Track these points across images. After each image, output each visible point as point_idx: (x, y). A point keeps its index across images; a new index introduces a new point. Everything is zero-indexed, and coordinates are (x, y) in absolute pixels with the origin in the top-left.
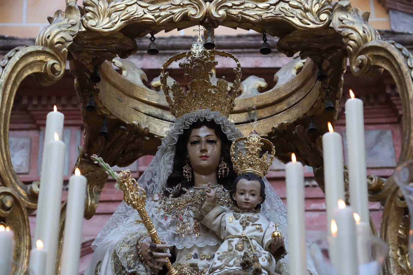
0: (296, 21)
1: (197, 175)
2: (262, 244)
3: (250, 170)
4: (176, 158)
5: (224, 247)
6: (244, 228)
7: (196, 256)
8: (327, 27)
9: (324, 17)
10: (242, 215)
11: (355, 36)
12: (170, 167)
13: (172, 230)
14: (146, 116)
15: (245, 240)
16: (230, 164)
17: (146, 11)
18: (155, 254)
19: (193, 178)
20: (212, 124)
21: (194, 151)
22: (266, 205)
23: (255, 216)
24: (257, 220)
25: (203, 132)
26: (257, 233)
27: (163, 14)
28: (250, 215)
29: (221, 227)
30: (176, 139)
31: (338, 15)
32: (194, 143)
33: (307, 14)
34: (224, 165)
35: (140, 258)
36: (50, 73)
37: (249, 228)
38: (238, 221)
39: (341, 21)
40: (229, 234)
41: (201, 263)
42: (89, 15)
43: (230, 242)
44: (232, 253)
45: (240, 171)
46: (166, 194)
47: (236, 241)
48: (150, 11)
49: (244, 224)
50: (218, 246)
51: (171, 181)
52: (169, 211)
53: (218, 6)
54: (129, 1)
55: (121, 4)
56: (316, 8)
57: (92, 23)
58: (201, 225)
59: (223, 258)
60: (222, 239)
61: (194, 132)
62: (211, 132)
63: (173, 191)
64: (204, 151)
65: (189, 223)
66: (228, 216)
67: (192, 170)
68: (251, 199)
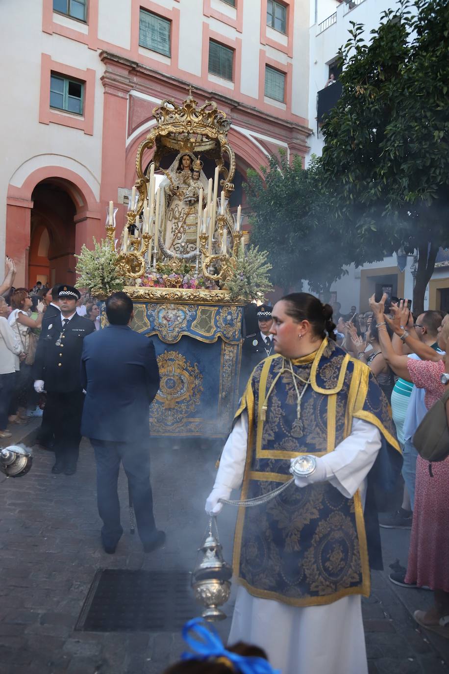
0: (210, 136)
1: (184, 168)
2: (198, 188)
3: (197, 170)
4: (180, 162)
5: (190, 188)
7: (183, 189)
8: (217, 138)
9: (216, 135)
10: (194, 181)
11: (223, 142)
13: (178, 182)
15: (195, 188)
18: (174, 190)
20: (189, 155)
21: (184, 162)
22: (200, 178)
24: (198, 182)
26: (198, 186)
29: (190, 184)
31: (219, 135)
33: (212, 134)
34: (191, 166)
41: (184, 191)
42: (159, 130)
44: (191, 190)
45: (195, 170)
46: (177, 172)
47: (192, 188)
49: (195, 184)
51: (178, 169)
52: (178, 177)
53: (191, 130)
54: (169, 126)
55: (167, 127)
56: (215, 132)
57: (160, 132)
58: (185, 182)
59: (189, 192)
60: (189, 186)
61: (184, 157)
62: (188, 157)
63: (178, 172)
64: (186, 162)
65: (182, 182)
66: (191, 181)
67: (183, 166)
68: (197, 177)
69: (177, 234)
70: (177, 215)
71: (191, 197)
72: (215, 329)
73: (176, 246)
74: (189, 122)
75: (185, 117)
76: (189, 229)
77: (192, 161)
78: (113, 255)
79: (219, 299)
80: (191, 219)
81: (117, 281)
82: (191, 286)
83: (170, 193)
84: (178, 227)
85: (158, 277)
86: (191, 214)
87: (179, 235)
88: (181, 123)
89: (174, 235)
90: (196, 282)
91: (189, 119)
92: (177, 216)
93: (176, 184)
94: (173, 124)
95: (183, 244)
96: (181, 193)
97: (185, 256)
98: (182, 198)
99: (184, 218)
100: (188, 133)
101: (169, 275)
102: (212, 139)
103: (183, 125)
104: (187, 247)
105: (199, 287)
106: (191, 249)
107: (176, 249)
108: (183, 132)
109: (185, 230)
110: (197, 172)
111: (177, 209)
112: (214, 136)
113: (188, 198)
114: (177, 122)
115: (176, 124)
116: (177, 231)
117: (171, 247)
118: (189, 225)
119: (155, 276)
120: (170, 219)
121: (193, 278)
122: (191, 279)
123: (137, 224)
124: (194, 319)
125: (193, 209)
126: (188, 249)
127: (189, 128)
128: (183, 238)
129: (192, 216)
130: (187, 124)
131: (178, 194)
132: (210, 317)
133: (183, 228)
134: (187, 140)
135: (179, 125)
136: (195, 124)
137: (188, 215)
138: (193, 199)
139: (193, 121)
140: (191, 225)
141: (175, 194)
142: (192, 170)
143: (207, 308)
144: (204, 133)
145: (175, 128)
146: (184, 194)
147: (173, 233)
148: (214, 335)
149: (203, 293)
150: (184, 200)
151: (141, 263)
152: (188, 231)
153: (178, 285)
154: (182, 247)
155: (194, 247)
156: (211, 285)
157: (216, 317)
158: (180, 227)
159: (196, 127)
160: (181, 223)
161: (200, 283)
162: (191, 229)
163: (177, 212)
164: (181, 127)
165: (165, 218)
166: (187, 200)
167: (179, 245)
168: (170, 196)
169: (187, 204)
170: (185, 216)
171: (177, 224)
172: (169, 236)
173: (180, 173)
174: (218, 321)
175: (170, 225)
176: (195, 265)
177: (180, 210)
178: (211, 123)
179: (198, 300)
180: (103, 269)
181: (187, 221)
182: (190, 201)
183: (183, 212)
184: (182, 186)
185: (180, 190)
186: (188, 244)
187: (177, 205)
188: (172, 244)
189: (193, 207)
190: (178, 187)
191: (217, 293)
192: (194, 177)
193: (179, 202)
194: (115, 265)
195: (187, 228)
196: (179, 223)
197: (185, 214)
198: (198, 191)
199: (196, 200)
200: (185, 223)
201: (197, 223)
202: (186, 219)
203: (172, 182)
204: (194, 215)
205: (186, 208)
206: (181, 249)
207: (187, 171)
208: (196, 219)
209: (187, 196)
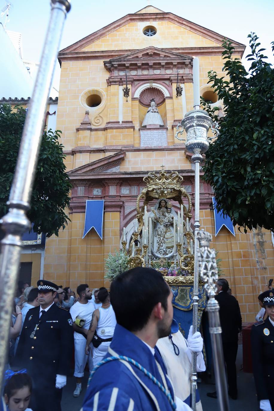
3: (170, 207)
5: (166, 218)
8: (180, 190)
9: (179, 188)
12: (158, 206)
13: (159, 215)
15: (169, 217)
18: (157, 219)
20: (164, 200)
21: (162, 204)
22: (171, 212)
23: (170, 214)
25: (163, 201)
30: (159, 202)
31: (181, 188)
35: (155, 220)
40: (167, 216)
41: (163, 220)
50: (165, 218)
51: (159, 208)
55: (152, 186)
57: (148, 189)
58: (163, 215)
59: (166, 220)
60: (165, 216)
61: (162, 201)
62: (164, 201)
63: (159, 209)
64: (163, 204)
65: (161, 214)
66: (167, 214)
67: (162, 206)
68: (170, 212)
70: (160, 233)
71: (167, 223)
72: (190, 301)
73: (160, 251)
74: (164, 183)
75: (161, 181)
76: (167, 240)
77: (166, 203)
78: (127, 258)
79: (191, 282)
80: (168, 235)
82: (173, 275)
83: (155, 221)
84: (161, 240)
86: (168, 232)
87: (162, 244)
88: (159, 184)
89: (159, 244)
90: (177, 272)
91: (163, 181)
92: (160, 234)
93: (158, 216)
94: (155, 185)
95: (164, 250)
97: (166, 256)
98: (162, 223)
99: (164, 234)
100: (164, 188)
101: (159, 268)
102: (177, 190)
103: (160, 185)
104: (167, 251)
105: (178, 275)
106: (169, 252)
107: (161, 253)
108: (161, 188)
109: (165, 242)
110: (169, 209)
111: (159, 230)
112: (178, 189)
113: (165, 223)
115: (156, 184)
116: (160, 242)
117: (157, 251)
118: (167, 239)
120: (156, 236)
121: (174, 270)
122: (173, 270)
123: (139, 239)
124: (176, 295)
125: (169, 229)
127: (164, 186)
128: (164, 246)
129: (168, 233)
131: (160, 221)
132: (186, 294)
134: (163, 192)
136: (167, 184)
137: (166, 232)
139: (166, 182)
141: (158, 221)
142: (167, 208)
143: (184, 288)
144: (172, 188)
145: (157, 187)
147: (158, 243)
148: (190, 305)
149: (181, 278)
150: (163, 225)
151: (143, 262)
152: (167, 242)
153: (165, 274)
154: (164, 251)
155: (171, 250)
156: (186, 273)
157: (190, 293)
159: (167, 185)
160: (162, 238)
161: (178, 272)
163: (160, 231)
164: (160, 186)
165: (153, 235)
167: (162, 250)
168: (155, 222)
169: (165, 227)
170: (164, 233)
171: (160, 238)
172: (156, 245)
174: (191, 296)
175: (156, 239)
176: (174, 261)
177: (161, 230)
178: (175, 183)
179: (178, 283)
180: (120, 267)
181: (166, 236)
182: (167, 225)
183: (163, 231)
184: (162, 217)
185: (161, 219)
186: (167, 249)
187: (159, 228)
188: (158, 250)
190: (159, 218)
191: (190, 278)
192: (168, 211)
193: (161, 226)
194: (127, 264)
195: (166, 240)
196: (161, 237)
197: (164, 232)
198: (171, 219)
199: (170, 224)
200: (164, 237)
201: (171, 237)
202: (165, 235)
203: (156, 215)
204: (169, 233)
205: (164, 229)
206: (163, 252)
207: (164, 209)
208: (171, 234)
209: (165, 222)
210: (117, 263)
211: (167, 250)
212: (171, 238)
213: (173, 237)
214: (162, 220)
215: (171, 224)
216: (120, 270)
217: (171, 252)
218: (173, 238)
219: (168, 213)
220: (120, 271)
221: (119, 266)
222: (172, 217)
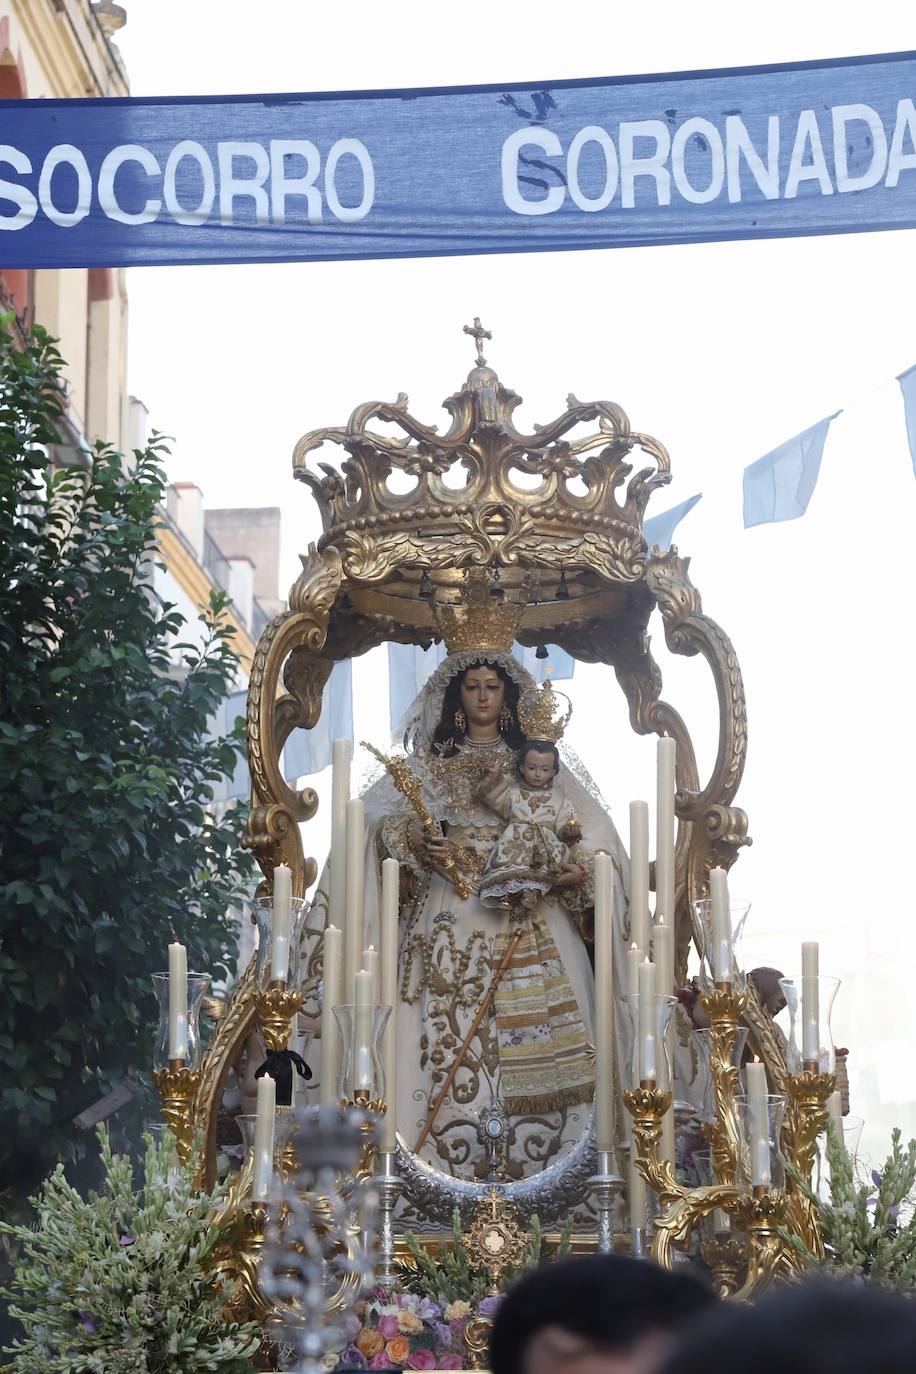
0: (606, 574)
1: (472, 725)
2: (554, 829)
3: (544, 737)
4: (447, 701)
5: (509, 833)
6: (533, 811)
7: (472, 836)
8: (640, 583)
9: (636, 568)
10: (532, 794)
11: (673, 603)
12: (438, 713)
14: (389, 597)
15: (535, 828)
16: (515, 714)
17: (420, 552)
18: (430, 846)
19: (467, 730)
20: (495, 667)
21: (471, 698)
23: (547, 794)
24: (548, 799)
25: (484, 675)
26: (550, 818)
27: (441, 557)
28: (539, 794)
29: (507, 807)
30: (448, 682)
31: (654, 569)
32: (472, 688)
33: (617, 562)
34: (507, 714)
36: (310, 645)
37: (540, 811)
38: (527, 801)
39: (658, 578)
40: (515, 816)
41: (481, 846)
42: (351, 559)
43: (515, 828)
44: (519, 842)
45: (531, 737)
46: (434, 751)
47: (523, 828)
48: (426, 552)
49: (534, 806)
51: (441, 734)
52: (440, 776)
53: (508, 548)
54: (399, 538)
55: (389, 542)
56: (628, 555)
57: (355, 570)
58: (481, 801)
59: (509, 852)
60: (505, 818)
61: (472, 674)
62: (493, 676)
63: (443, 747)
64: (483, 701)
65: (465, 795)
66: (515, 793)
67: (466, 718)
68: (543, 775)
69: (449, 1069)
70: (447, 968)
71: (521, 877)
73: (448, 1138)
74: (499, 510)
75: (472, 489)
76: (517, 1040)
77: (512, 690)
80: (523, 991)
81: (227, 1348)
84: (456, 1031)
85: (429, 1314)
86: (522, 963)
87: (464, 1075)
88: (455, 518)
89: (437, 1078)
91: (492, 496)
92: (449, 978)
94: (421, 525)
95: (494, 1127)
96: (461, 853)
97: (514, 1189)
98: (469, 880)
99: (487, 982)
100: (496, 562)
103: (464, 530)
104: (512, 1141)
106: (533, 1148)
107: (453, 1154)
108: (469, 560)
109: (495, 1051)
110: (541, 748)
111: (443, 939)
112: (626, 573)
113: (503, 881)
114: (433, 516)
116: (450, 1057)
117: (423, 1141)
118: (513, 1024)
119: (412, 1309)
120: (410, 994)
125: (532, 939)
126: (517, 1153)
128: (484, 1090)
129: (525, 971)
130: (487, 523)
131: (450, 863)
133: (484, 1042)
135: (443, 526)
136: (528, 523)
137: (503, 966)
138: (533, 886)
139: (516, 504)
140: (524, 1021)
142: (513, 739)
144: (569, 558)
146: (478, 860)
147: (431, 1067)
150: (485, 894)
152: (510, 1053)
154: (483, 1138)
155: (549, 1136)
158: (464, 1035)
159: (530, 533)
160: (472, 1013)
162: (526, 1041)
163: (447, 955)
166: (496, 892)
167: (467, 1132)
169: (496, 914)
170: (490, 974)
171: (451, 1015)
172: (412, 1084)
173: (452, 753)
175: (412, 1027)
178: (601, 507)
181: (504, 1002)
182: (516, 898)
183: (475, 954)
185: (461, 844)
186: (514, 1120)
187: (445, 920)
189: (526, 926)
190: (444, 825)
192: (532, 774)
193: (457, 900)
194: (206, 1263)
195: (505, 1038)
196: (459, 1013)
197: (490, 963)
198: (557, 846)
199: (545, 889)
200: (490, 1011)
201: (554, 1011)
202: (494, 989)
203: (416, 804)
204: (537, 968)
205: (495, 935)
206: (478, 1150)
207: (486, 746)
208: (548, 986)
209: (497, 873)
210: (121, 1256)
211: (512, 1132)
212: (555, 1021)
213: (572, 1006)
214: (471, 850)
215: (551, 893)
216: (149, 1321)
217: (555, 1147)
218: (570, 1016)
219: (522, 780)
220: (148, 1329)
221: (145, 1278)
222: (560, 825)
